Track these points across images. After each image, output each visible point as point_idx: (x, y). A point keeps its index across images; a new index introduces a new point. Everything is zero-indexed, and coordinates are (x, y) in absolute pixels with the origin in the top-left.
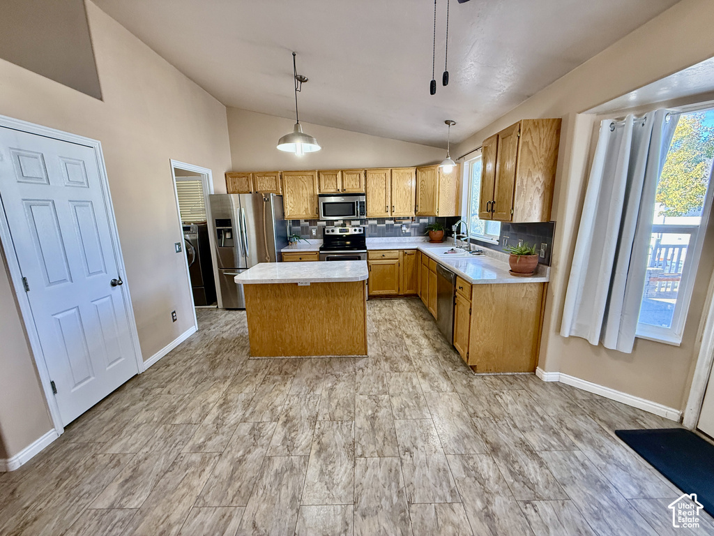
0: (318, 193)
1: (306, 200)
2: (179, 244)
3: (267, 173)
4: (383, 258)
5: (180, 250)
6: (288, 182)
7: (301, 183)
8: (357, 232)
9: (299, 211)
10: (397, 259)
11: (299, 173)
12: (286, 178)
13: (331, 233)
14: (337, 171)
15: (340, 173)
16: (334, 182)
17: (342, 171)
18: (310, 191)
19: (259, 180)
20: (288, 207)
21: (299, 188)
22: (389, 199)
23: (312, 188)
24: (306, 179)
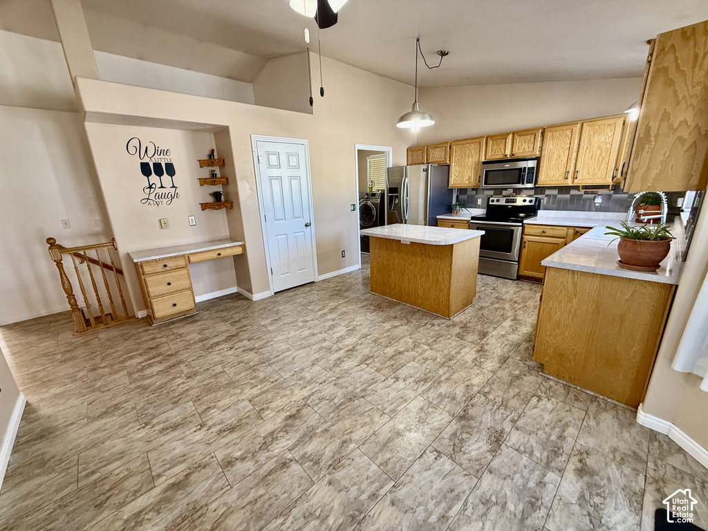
0: (483, 160)
1: (470, 168)
2: (354, 205)
3: (440, 144)
4: (543, 234)
5: (354, 210)
6: (456, 151)
7: (468, 152)
8: (527, 203)
9: (463, 180)
10: (564, 238)
11: (468, 141)
12: (454, 148)
13: (495, 203)
14: (507, 134)
15: (511, 135)
16: (503, 147)
17: (513, 134)
18: (475, 159)
19: (431, 151)
20: (453, 176)
21: (465, 157)
22: (573, 161)
23: (478, 156)
24: (473, 147)
